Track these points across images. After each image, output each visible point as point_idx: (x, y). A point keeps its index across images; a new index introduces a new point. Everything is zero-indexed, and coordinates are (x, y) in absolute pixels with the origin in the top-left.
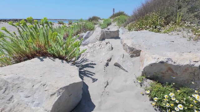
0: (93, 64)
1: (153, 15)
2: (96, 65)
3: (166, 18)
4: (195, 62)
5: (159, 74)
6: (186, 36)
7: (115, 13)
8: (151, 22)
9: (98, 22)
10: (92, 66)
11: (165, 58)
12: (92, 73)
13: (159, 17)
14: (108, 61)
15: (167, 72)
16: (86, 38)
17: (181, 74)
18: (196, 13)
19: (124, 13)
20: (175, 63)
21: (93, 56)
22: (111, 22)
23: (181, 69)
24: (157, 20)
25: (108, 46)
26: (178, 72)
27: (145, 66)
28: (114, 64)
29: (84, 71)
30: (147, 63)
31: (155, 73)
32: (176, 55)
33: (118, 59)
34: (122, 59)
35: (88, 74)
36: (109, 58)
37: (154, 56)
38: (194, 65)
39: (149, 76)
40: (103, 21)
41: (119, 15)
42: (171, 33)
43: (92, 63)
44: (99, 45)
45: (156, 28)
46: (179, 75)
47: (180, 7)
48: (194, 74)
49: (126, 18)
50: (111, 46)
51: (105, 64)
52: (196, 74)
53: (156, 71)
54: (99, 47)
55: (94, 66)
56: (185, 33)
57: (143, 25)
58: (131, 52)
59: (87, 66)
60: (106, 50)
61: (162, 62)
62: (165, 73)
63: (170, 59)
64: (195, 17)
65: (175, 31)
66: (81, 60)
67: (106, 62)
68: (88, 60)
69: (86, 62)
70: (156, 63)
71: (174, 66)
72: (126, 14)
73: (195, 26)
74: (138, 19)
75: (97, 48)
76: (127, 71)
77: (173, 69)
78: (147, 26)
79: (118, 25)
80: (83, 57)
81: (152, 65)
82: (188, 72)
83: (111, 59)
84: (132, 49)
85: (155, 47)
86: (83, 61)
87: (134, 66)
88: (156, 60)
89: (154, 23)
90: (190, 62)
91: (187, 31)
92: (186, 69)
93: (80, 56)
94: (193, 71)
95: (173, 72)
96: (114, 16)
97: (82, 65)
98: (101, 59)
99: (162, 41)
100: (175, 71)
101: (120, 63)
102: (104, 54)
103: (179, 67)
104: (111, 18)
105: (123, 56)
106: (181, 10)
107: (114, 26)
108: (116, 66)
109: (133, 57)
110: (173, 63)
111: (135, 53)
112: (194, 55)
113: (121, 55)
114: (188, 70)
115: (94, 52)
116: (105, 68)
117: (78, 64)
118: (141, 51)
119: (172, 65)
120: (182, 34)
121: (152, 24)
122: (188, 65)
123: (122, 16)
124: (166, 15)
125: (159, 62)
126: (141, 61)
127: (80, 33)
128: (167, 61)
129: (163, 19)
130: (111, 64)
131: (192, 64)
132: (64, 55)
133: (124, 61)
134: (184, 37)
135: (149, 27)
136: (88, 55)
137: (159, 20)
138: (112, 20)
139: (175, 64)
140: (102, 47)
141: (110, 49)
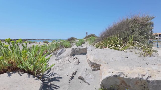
0: (59, 78)
1: (114, 36)
2: (62, 78)
3: (124, 39)
4: (143, 75)
5: (115, 87)
6: (138, 53)
7: (88, 35)
8: (113, 42)
9: (75, 42)
10: (58, 79)
11: (118, 72)
12: (57, 86)
13: (119, 38)
14: (73, 74)
15: (121, 85)
16: (60, 54)
17: (133, 87)
18: (146, 35)
19: (95, 35)
20: (126, 76)
21: (61, 70)
22: (85, 41)
23: (132, 82)
24: (117, 40)
25: (75, 61)
26: (130, 85)
27: (102, 79)
28: (78, 77)
29: (50, 85)
30: (104, 77)
31: (111, 86)
32: (127, 69)
33: (82, 73)
34: (85, 72)
35: (53, 87)
36: (74, 72)
37: (110, 70)
38: (142, 78)
39: (107, 89)
40: (78, 40)
41: (91, 37)
42: (126, 50)
43: (59, 76)
44: (68, 60)
45: (116, 46)
46: (132, 87)
47: (133, 31)
48: (144, 86)
49: (96, 38)
50: (77, 61)
51: (70, 77)
52: (145, 86)
53: (112, 84)
54: (67, 62)
55: (60, 79)
56: (136, 50)
57: (107, 44)
58: (92, 66)
59: (54, 79)
60: (73, 64)
61: (115, 76)
62: (120, 86)
63: (122, 73)
64: (145, 38)
65: (129, 49)
66: (51, 74)
67: (71, 75)
68: (56, 74)
69: (53, 76)
70: (111, 76)
71: (126, 79)
72: (96, 36)
73: (143, 45)
74: (103, 39)
75: (66, 63)
76: (89, 84)
77: (126, 82)
78: (110, 45)
79: (90, 44)
80: (53, 71)
81: (108, 78)
82: (139, 84)
83: (76, 73)
84: (93, 64)
85: (112, 62)
86: (51, 75)
87: (95, 79)
88: (111, 74)
89: (115, 43)
90: (139, 75)
91: (138, 49)
92: (136, 82)
93: (50, 70)
94: (143, 83)
95: (126, 85)
96: (87, 37)
97: (50, 79)
98: (68, 73)
99: (119, 57)
100: (128, 84)
101: (83, 76)
102: (71, 68)
103: (130, 80)
104: (85, 38)
105: (86, 70)
106: (134, 33)
107: (87, 44)
108: (80, 79)
109: (94, 71)
110: (125, 77)
111: (96, 67)
112: (142, 69)
113: (84, 69)
114: (138, 83)
115: (63, 66)
116: (70, 81)
117: (47, 77)
118: (100, 65)
119: (124, 78)
120: (134, 51)
121: (114, 43)
122: (137, 78)
123: (93, 37)
124: (124, 37)
125: (113, 76)
126: (101, 74)
127: (57, 50)
128: (119, 75)
129: (122, 40)
130: (76, 77)
131: (140, 77)
132: (32, 70)
133: (87, 75)
134: (136, 53)
135: (111, 45)
136: (58, 69)
137: (118, 41)
138: (85, 40)
139: (127, 78)
140: (70, 62)
141: (77, 64)
